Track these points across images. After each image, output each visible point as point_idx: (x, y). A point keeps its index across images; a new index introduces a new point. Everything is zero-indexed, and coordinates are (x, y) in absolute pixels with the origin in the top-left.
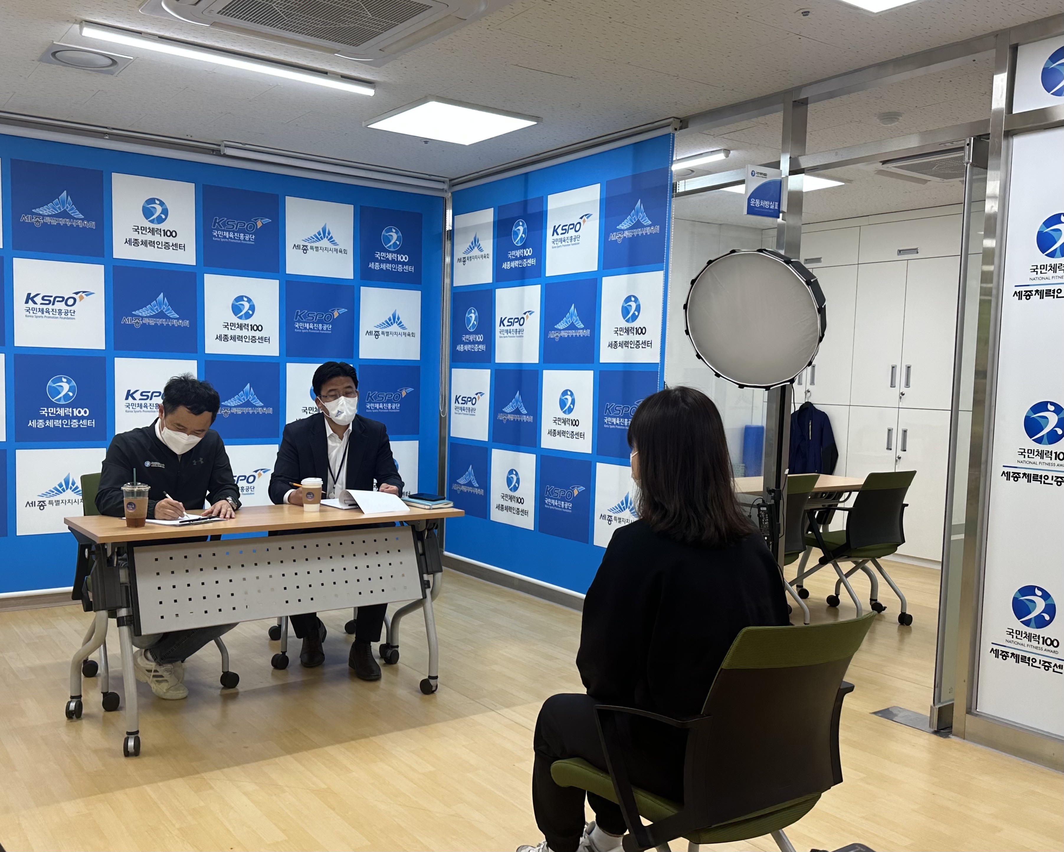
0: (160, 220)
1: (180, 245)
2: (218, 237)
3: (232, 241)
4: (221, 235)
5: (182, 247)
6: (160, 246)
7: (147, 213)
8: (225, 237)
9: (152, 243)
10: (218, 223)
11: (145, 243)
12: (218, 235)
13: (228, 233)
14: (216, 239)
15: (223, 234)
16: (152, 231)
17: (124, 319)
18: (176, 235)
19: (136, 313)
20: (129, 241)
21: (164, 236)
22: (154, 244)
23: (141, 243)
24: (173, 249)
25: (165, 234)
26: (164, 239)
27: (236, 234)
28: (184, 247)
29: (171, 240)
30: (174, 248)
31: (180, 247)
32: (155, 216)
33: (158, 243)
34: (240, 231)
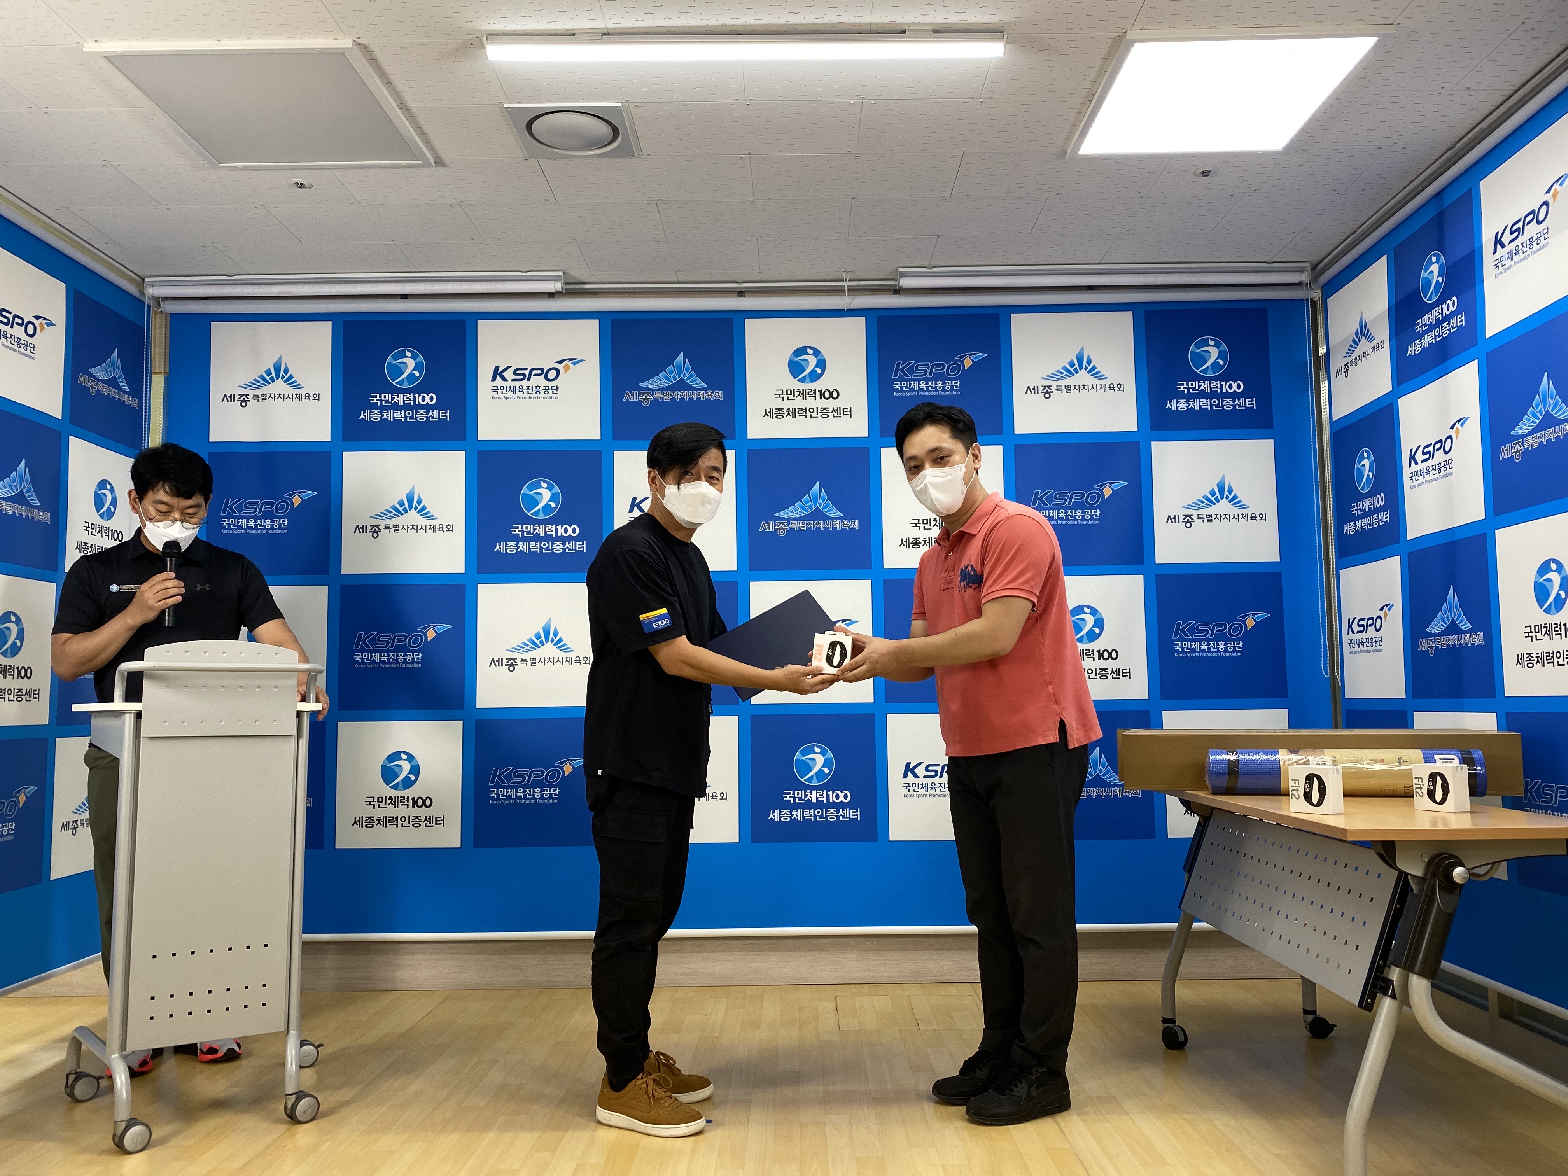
0: (814, 377)
1: (844, 409)
2: (902, 391)
3: (924, 394)
4: (906, 387)
5: (847, 412)
6: (814, 414)
7: (795, 368)
8: (912, 390)
9: (802, 412)
10: (902, 370)
11: (792, 413)
12: (902, 388)
13: (917, 383)
14: (899, 394)
15: (910, 385)
16: (803, 394)
17: (764, 524)
18: (838, 395)
19: (781, 514)
20: (770, 412)
21: (821, 398)
22: (806, 412)
23: (787, 413)
24: (834, 416)
25: (822, 395)
26: (821, 403)
27: (930, 383)
28: (850, 411)
29: (831, 404)
30: (836, 415)
31: (844, 412)
32: (806, 373)
33: (812, 410)
34: (936, 378)
